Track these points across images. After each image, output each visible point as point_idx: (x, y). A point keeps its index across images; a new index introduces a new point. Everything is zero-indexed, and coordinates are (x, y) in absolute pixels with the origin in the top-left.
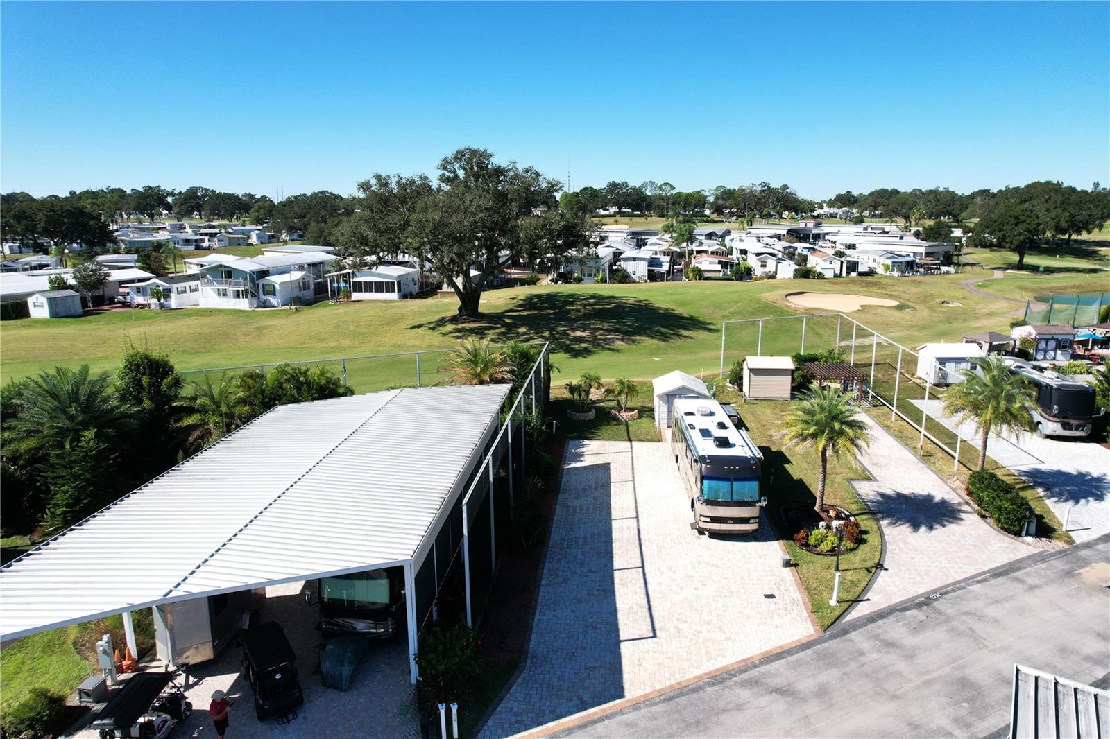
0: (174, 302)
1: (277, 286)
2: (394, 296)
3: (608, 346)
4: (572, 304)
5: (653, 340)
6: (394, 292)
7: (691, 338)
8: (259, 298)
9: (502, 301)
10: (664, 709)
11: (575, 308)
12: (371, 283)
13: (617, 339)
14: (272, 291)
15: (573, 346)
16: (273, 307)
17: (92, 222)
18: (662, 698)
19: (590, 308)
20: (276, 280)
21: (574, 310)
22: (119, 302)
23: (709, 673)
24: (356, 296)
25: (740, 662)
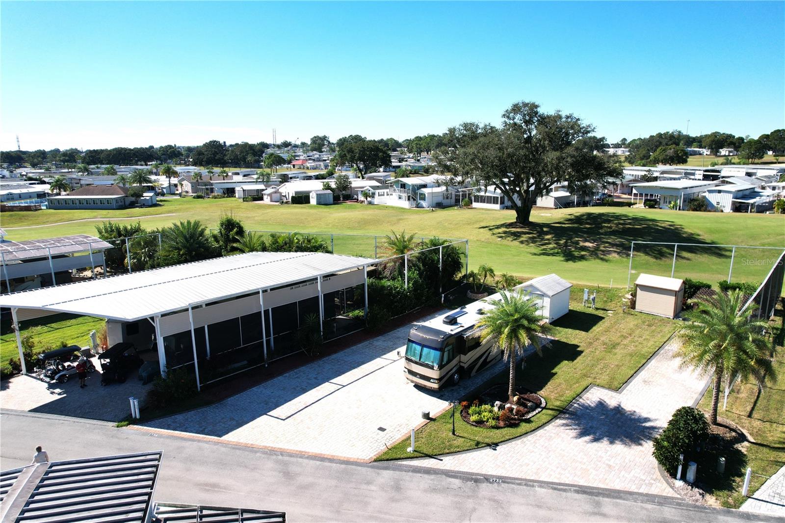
0: (377, 200)
1: (426, 195)
2: (497, 207)
3: (602, 256)
4: (609, 221)
5: (646, 257)
6: (498, 204)
7: (688, 259)
8: (417, 201)
9: (563, 216)
10: (225, 451)
11: (609, 225)
12: (491, 197)
13: (615, 252)
14: (423, 197)
15: (574, 253)
16: (423, 208)
17: (381, 154)
18: (233, 446)
19: (621, 226)
20: (425, 191)
21: (606, 226)
22: (355, 199)
23: (274, 448)
24: (475, 205)
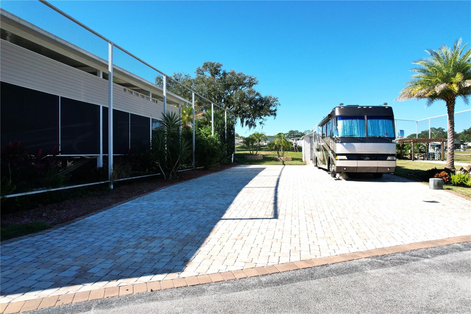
10: (263, 298)
11: (265, 148)
18: (264, 279)
21: (264, 148)
23: (369, 252)
25: (424, 243)
